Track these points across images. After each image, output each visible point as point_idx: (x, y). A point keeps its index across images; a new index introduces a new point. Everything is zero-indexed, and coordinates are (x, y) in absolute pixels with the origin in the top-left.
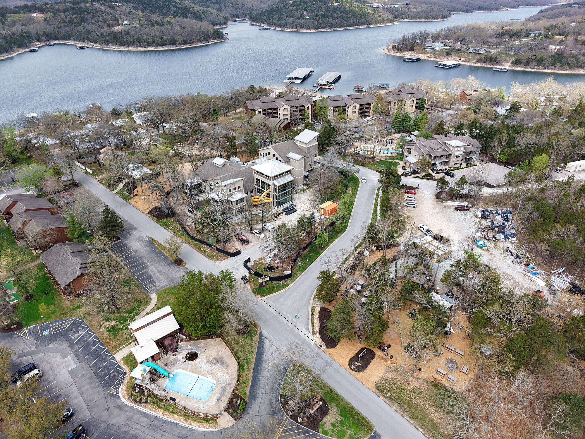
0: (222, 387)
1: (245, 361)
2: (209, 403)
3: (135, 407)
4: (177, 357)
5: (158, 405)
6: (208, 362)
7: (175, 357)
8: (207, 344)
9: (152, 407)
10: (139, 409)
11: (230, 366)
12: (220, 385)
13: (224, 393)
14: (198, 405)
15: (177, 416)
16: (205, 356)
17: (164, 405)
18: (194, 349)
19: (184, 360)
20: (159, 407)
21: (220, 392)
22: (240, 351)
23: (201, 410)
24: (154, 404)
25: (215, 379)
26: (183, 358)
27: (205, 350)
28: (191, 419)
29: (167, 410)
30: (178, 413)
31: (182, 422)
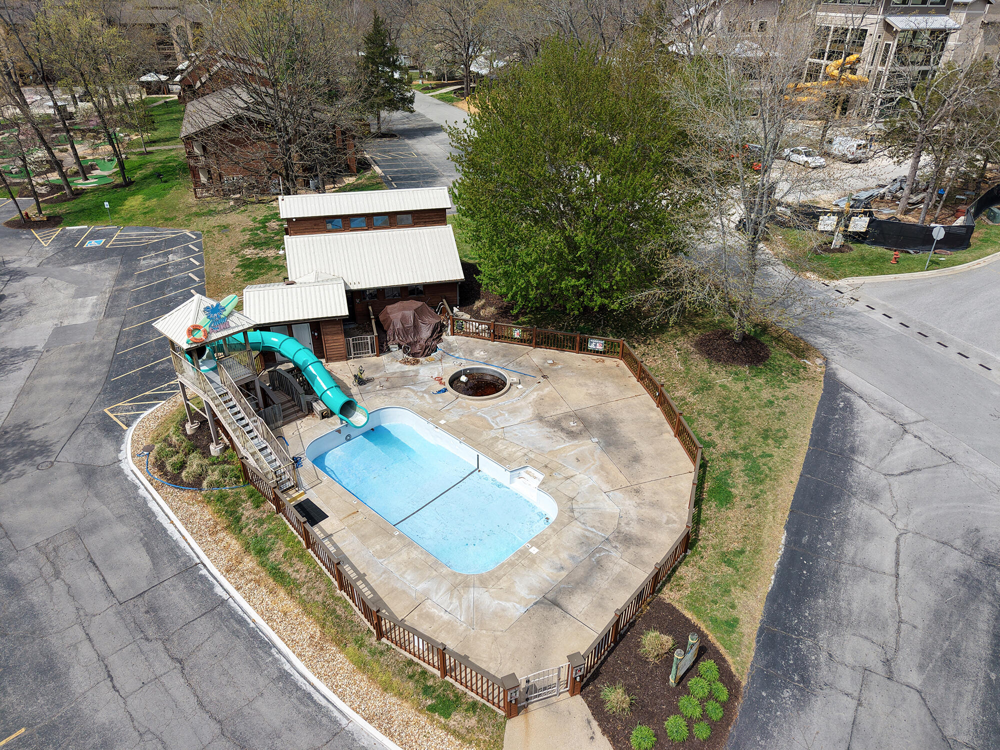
0: (584, 541)
1: (738, 465)
2: (486, 599)
3: (142, 492)
4: (417, 372)
5: (232, 513)
6: (540, 418)
7: (408, 368)
8: (554, 364)
9: (206, 514)
10: (152, 505)
11: (648, 462)
12: (576, 529)
13: (588, 575)
14: (422, 586)
15: (289, 604)
16: (534, 396)
17: (260, 522)
18: (495, 363)
19: (442, 387)
20: (235, 524)
21: (569, 564)
22: (712, 417)
23: (429, 617)
24: (219, 506)
25: (555, 494)
26: (440, 380)
27: (542, 380)
28: (351, 648)
29: (261, 552)
30: (299, 587)
31: (292, 643)
